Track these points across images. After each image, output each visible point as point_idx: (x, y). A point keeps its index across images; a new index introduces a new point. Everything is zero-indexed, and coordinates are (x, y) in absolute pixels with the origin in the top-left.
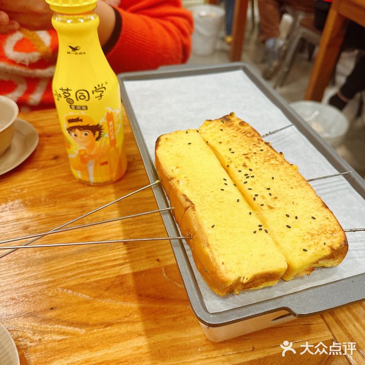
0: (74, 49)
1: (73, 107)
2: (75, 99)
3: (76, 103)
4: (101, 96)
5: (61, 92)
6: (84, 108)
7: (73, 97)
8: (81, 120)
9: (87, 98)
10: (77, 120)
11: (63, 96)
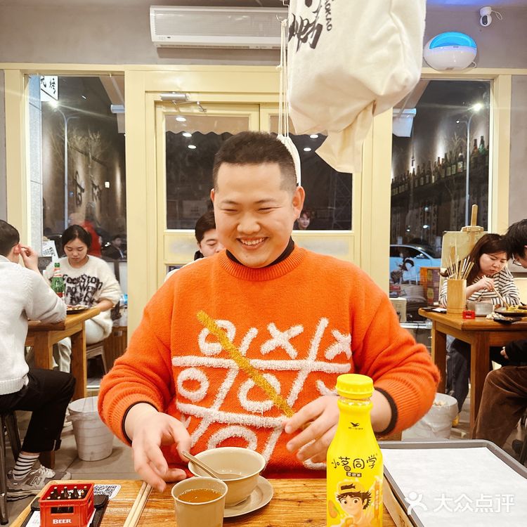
0: (355, 425)
1: (349, 474)
2: (352, 467)
3: (353, 470)
4: (373, 465)
5: (340, 461)
6: (359, 475)
7: (350, 465)
8: (354, 487)
9: (362, 467)
10: (351, 486)
11: (341, 464)
